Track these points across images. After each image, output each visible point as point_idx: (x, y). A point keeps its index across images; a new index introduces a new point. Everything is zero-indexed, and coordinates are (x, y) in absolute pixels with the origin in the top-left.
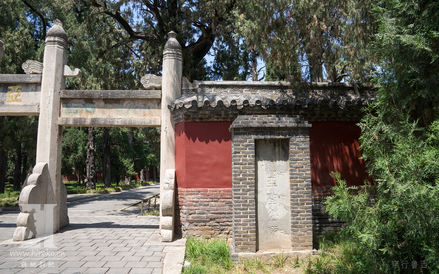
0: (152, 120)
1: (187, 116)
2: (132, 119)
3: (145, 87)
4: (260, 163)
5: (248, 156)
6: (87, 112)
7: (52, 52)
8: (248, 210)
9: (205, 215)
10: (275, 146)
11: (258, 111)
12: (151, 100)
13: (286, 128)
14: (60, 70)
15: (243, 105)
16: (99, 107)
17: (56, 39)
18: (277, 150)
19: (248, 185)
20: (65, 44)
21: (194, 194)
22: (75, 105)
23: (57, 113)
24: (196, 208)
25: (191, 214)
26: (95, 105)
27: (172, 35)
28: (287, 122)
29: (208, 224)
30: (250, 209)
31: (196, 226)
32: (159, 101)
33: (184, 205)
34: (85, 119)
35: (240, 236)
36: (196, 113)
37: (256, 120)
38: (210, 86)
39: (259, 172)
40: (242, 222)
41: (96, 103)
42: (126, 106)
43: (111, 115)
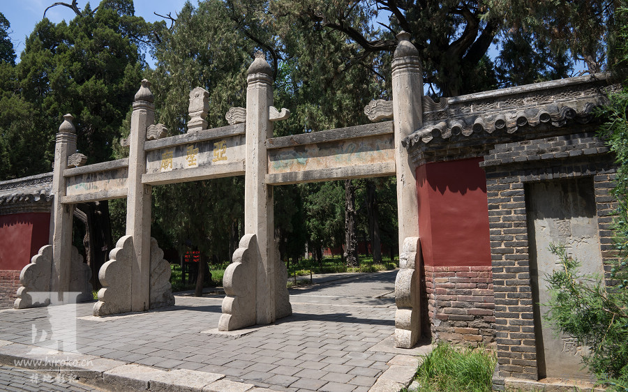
0: (383, 165)
1: (428, 155)
2: (356, 168)
3: (370, 119)
4: (538, 223)
5: (513, 212)
6: (299, 163)
7: (254, 93)
8: (520, 305)
9: (466, 310)
10: (566, 191)
11: (546, 132)
12: (381, 136)
13: (583, 158)
14: (264, 114)
15: (517, 126)
16: (313, 156)
17: (258, 76)
18: (571, 198)
19: (516, 262)
20: (269, 80)
21: (447, 275)
22: (284, 156)
23: (264, 169)
24: (451, 297)
25: (443, 307)
26: (308, 154)
27: (403, 37)
28: (584, 146)
29: (471, 323)
30: (523, 303)
31: (453, 326)
32: (391, 136)
33: (432, 292)
34: (296, 173)
35: (507, 348)
36: (441, 148)
37: (526, 149)
38: (467, 103)
39: (537, 238)
40: (508, 325)
41: (309, 151)
42: (347, 150)
43: (328, 165)
